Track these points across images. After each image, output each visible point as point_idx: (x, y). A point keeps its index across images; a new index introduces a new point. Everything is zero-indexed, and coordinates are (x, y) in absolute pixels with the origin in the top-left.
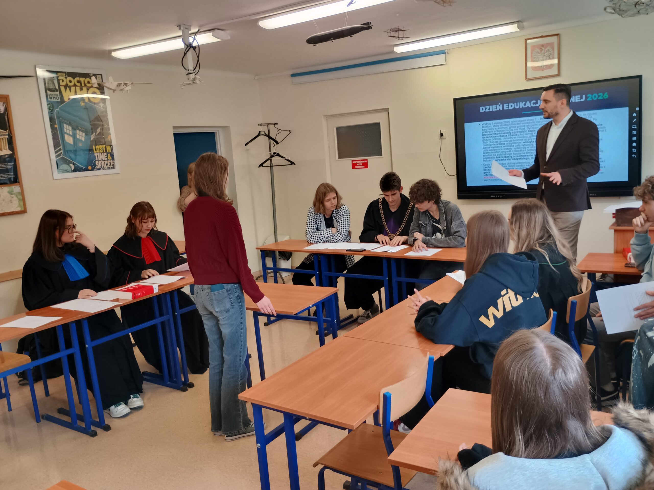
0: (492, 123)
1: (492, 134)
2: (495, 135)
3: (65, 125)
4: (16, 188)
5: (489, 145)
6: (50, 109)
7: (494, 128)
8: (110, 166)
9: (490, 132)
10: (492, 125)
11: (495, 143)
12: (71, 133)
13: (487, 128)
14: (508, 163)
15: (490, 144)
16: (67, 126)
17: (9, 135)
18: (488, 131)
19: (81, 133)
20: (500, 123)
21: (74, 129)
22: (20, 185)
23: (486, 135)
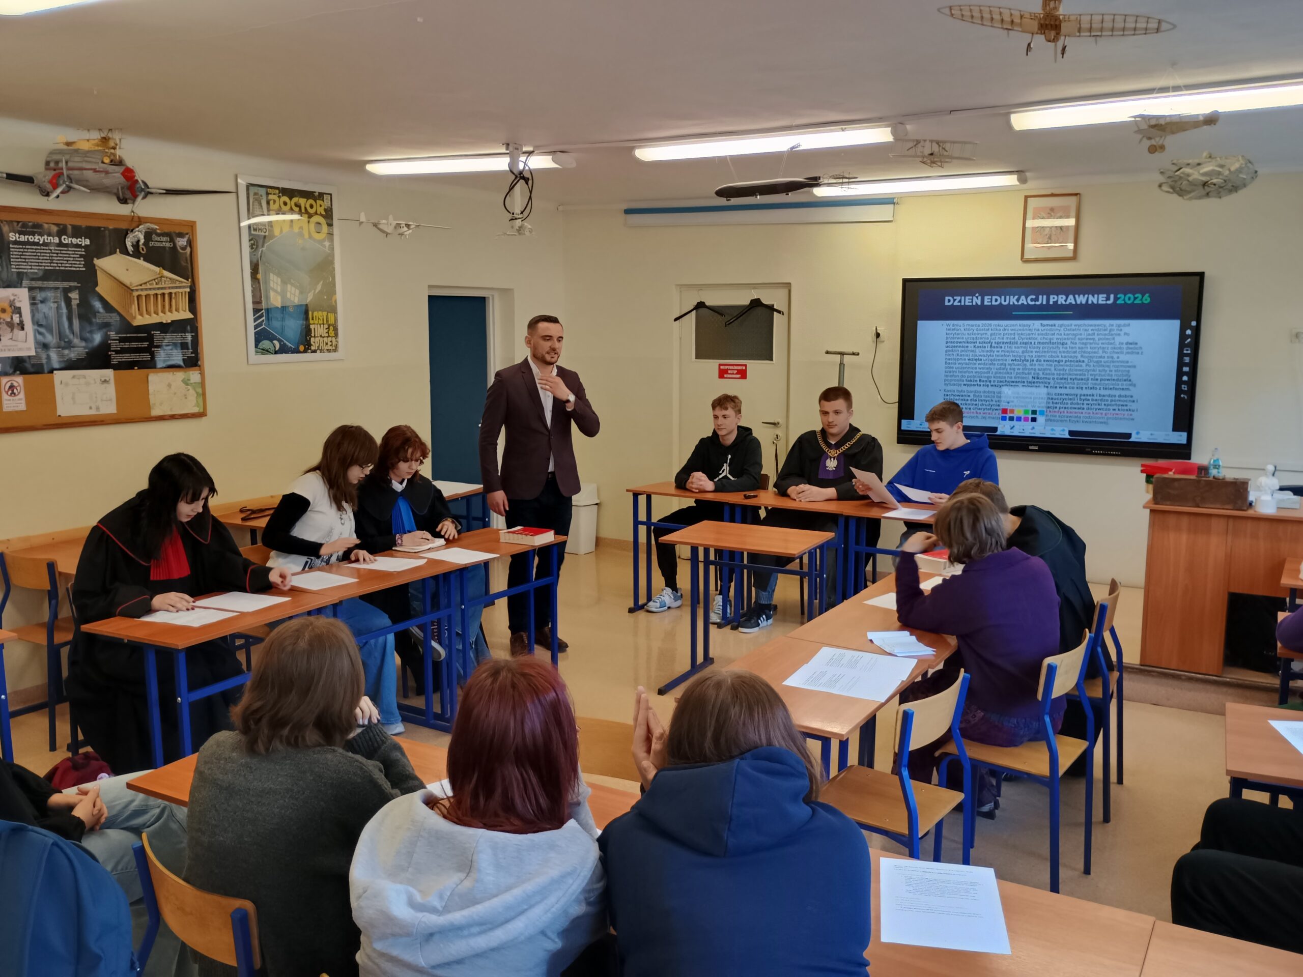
0: (963, 324)
1: (960, 343)
2: (966, 345)
3: (271, 275)
4: (194, 375)
5: (955, 359)
6: (252, 248)
7: (966, 332)
8: (330, 348)
9: (958, 338)
10: (962, 328)
11: (965, 357)
12: (279, 289)
13: (954, 332)
14: (984, 392)
15: (958, 357)
16: (275, 277)
17: (191, 287)
18: (955, 336)
19: (293, 289)
20: (975, 325)
21: (284, 282)
22: (200, 370)
23: (952, 342)
